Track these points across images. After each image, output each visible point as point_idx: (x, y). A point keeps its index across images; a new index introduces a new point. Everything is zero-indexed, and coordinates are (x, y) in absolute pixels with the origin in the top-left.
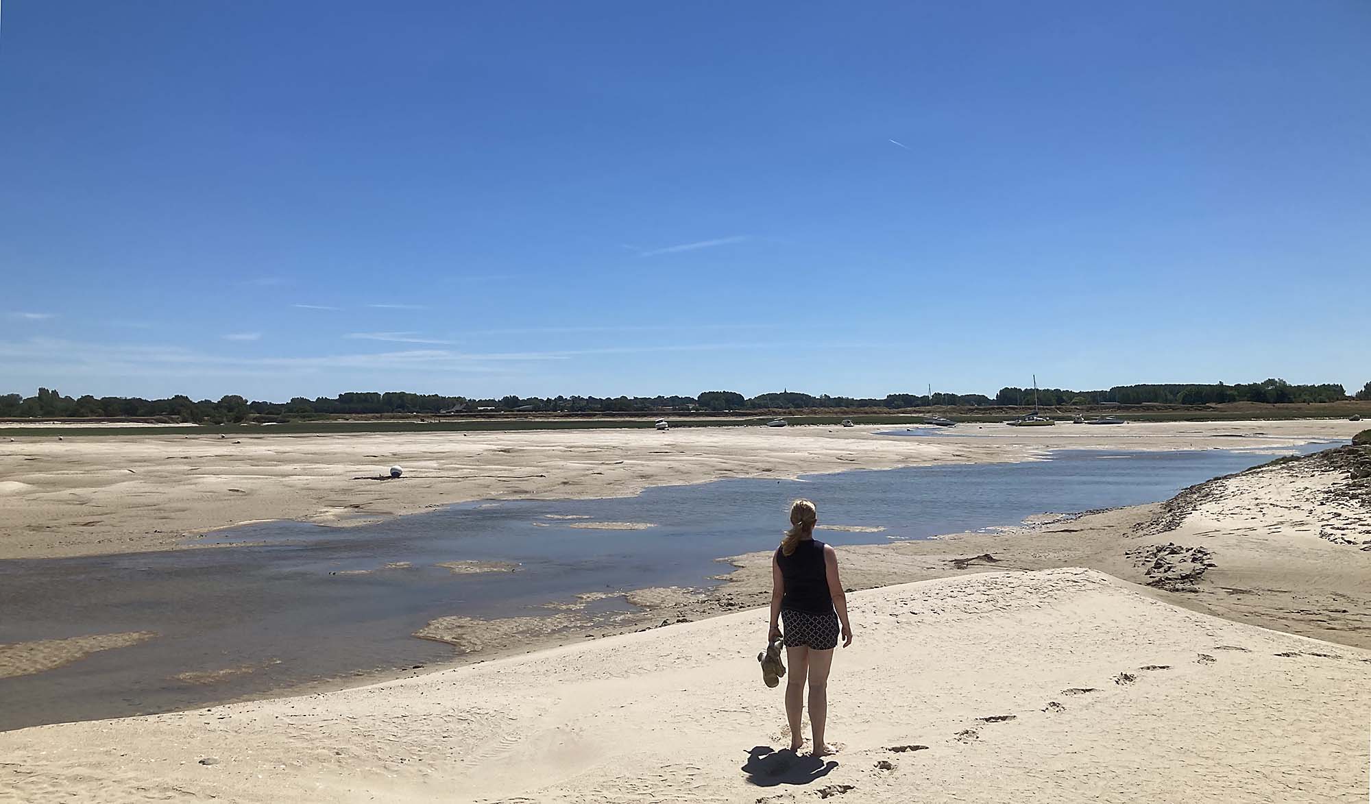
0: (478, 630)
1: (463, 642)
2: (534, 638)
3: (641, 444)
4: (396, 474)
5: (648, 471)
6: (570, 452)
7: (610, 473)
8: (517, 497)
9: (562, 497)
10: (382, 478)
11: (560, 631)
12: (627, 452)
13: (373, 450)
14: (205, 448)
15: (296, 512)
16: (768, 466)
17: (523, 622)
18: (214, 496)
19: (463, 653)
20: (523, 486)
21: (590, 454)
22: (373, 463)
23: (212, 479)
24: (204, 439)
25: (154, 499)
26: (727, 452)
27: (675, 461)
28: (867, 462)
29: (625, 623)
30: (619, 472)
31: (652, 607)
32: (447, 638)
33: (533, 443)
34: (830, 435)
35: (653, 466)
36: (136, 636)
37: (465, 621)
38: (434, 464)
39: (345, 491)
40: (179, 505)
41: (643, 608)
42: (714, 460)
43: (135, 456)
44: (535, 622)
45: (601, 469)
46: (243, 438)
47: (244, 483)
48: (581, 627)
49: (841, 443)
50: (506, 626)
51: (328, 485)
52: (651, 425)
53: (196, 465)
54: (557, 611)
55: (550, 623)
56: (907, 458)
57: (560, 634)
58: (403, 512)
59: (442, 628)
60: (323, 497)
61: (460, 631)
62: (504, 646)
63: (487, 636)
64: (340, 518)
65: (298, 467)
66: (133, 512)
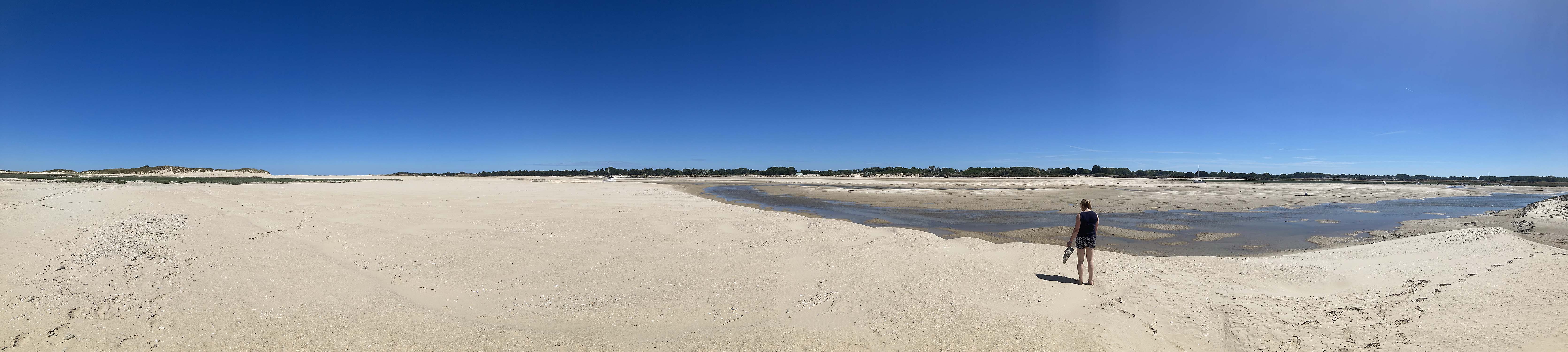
0: (1324, 240)
1: (1320, 243)
2: (1341, 243)
3: (1378, 188)
4: (1306, 195)
5: (1379, 196)
6: (1357, 190)
7: (1368, 196)
8: (1342, 202)
9: (1353, 202)
10: (1302, 196)
11: (1348, 242)
12: (1374, 191)
13: (1301, 188)
14: (1259, 186)
15: (1279, 204)
16: (1415, 196)
17: (1338, 239)
18: (1259, 198)
19: (1319, 247)
20: (1344, 199)
21: (1363, 191)
22: (1301, 192)
23: (1259, 194)
24: (1259, 184)
25: (1244, 199)
26: (1403, 191)
27: (1387, 194)
28: (1443, 195)
29: (1367, 240)
30: (1371, 196)
31: (1376, 236)
32: (1316, 242)
33: (1348, 187)
34: (1434, 187)
35: (1381, 195)
36: (1235, 234)
37: (1321, 237)
38: (1318, 192)
39: (1292, 199)
40: (1251, 201)
41: (1373, 236)
42: (1399, 193)
43: (1241, 188)
44: (1342, 239)
45: (1365, 195)
46: (1268, 184)
47: (1267, 196)
48: (1355, 241)
49: (1436, 190)
50: (1333, 239)
51: (1288, 197)
52: (1381, 183)
53: (1256, 190)
54: (1348, 236)
55: (1346, 239)
56: (1454, 194)
57: (1348, 243)
58: (1308, 205)
59: (1315, 239)
60: (1285, 200)
61: (1319, 240)
62: (1332, 245)
63: (1327, 242)
64: (1290, 206)
65: (1281, 192)
66: (1239, 202)
